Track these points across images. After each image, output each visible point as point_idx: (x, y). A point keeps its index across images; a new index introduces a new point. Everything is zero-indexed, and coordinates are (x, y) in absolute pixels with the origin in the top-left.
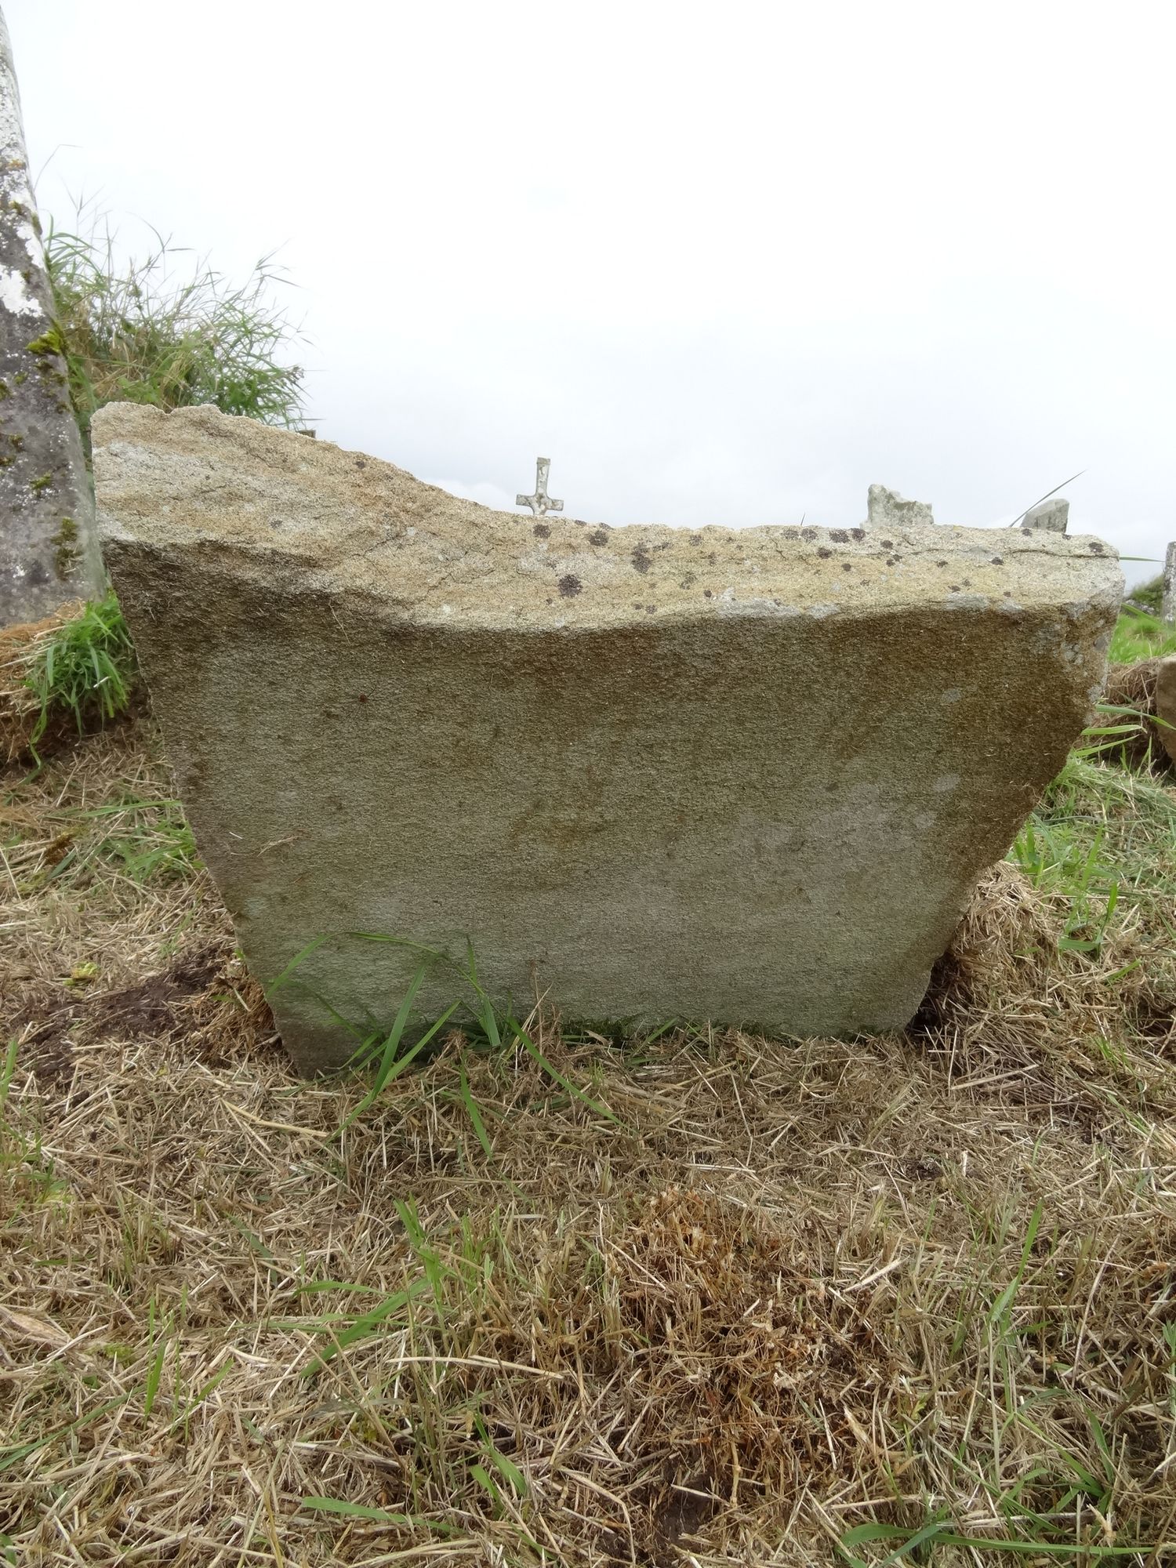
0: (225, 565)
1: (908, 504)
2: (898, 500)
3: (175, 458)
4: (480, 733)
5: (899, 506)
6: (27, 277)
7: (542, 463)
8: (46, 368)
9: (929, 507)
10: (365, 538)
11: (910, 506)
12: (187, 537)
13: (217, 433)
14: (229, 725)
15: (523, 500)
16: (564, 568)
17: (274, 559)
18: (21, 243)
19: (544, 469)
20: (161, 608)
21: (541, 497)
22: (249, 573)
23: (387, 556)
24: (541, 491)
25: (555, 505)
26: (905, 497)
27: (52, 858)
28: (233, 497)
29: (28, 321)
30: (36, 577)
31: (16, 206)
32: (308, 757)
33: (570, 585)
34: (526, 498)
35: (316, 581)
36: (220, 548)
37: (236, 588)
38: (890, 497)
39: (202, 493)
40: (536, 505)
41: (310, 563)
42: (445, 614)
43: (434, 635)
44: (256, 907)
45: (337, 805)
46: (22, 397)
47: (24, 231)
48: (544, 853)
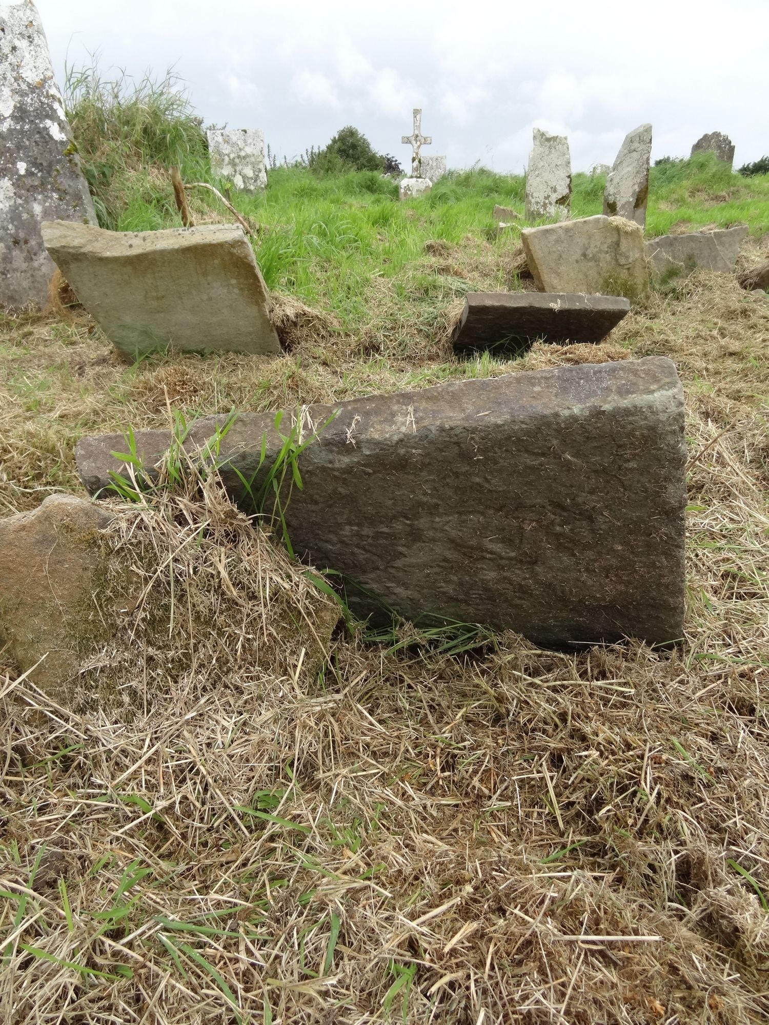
0: (66, 249)
1: (553, 138)
2: (548, 136)
3: (55, 231)
4: (126, 277)
5: (548, 140)
6: (59, 124)
7: (416, 112)
8: (70, 161)
9: (566, 138)
10: (90, 241)
11: (554, 139)
12: (58, 245)
13: (62, 225)
14: (78, 279)
15: (406, 140)
16: (130, 242)
17: (74, 247)
18: (55, 111)
19: (418, 117)
20: (58, 258)
21: (417, 136)
22: (71, 250)
23: (95, 244)
24: (416, 132)
25: (426, 141)
26: (551, 133)
27: (90, 332)
28: (66, 237)
29: (62, 142)
31: (52, 96)
32: (96, 284)
33: (131, 246)
34: (408, 138)
35: (82, 250)
36: (64, 247)
37: (69, 253)
38: (543, 134)
39: (60, 237)
40: (414, 142)
41: (81, 247)
42: (108, 254)
43: (107, 259)
44: (101, 320)
45: (106, 294)
46: (64, 173)
47: (56, 106)
48: (155, 304)
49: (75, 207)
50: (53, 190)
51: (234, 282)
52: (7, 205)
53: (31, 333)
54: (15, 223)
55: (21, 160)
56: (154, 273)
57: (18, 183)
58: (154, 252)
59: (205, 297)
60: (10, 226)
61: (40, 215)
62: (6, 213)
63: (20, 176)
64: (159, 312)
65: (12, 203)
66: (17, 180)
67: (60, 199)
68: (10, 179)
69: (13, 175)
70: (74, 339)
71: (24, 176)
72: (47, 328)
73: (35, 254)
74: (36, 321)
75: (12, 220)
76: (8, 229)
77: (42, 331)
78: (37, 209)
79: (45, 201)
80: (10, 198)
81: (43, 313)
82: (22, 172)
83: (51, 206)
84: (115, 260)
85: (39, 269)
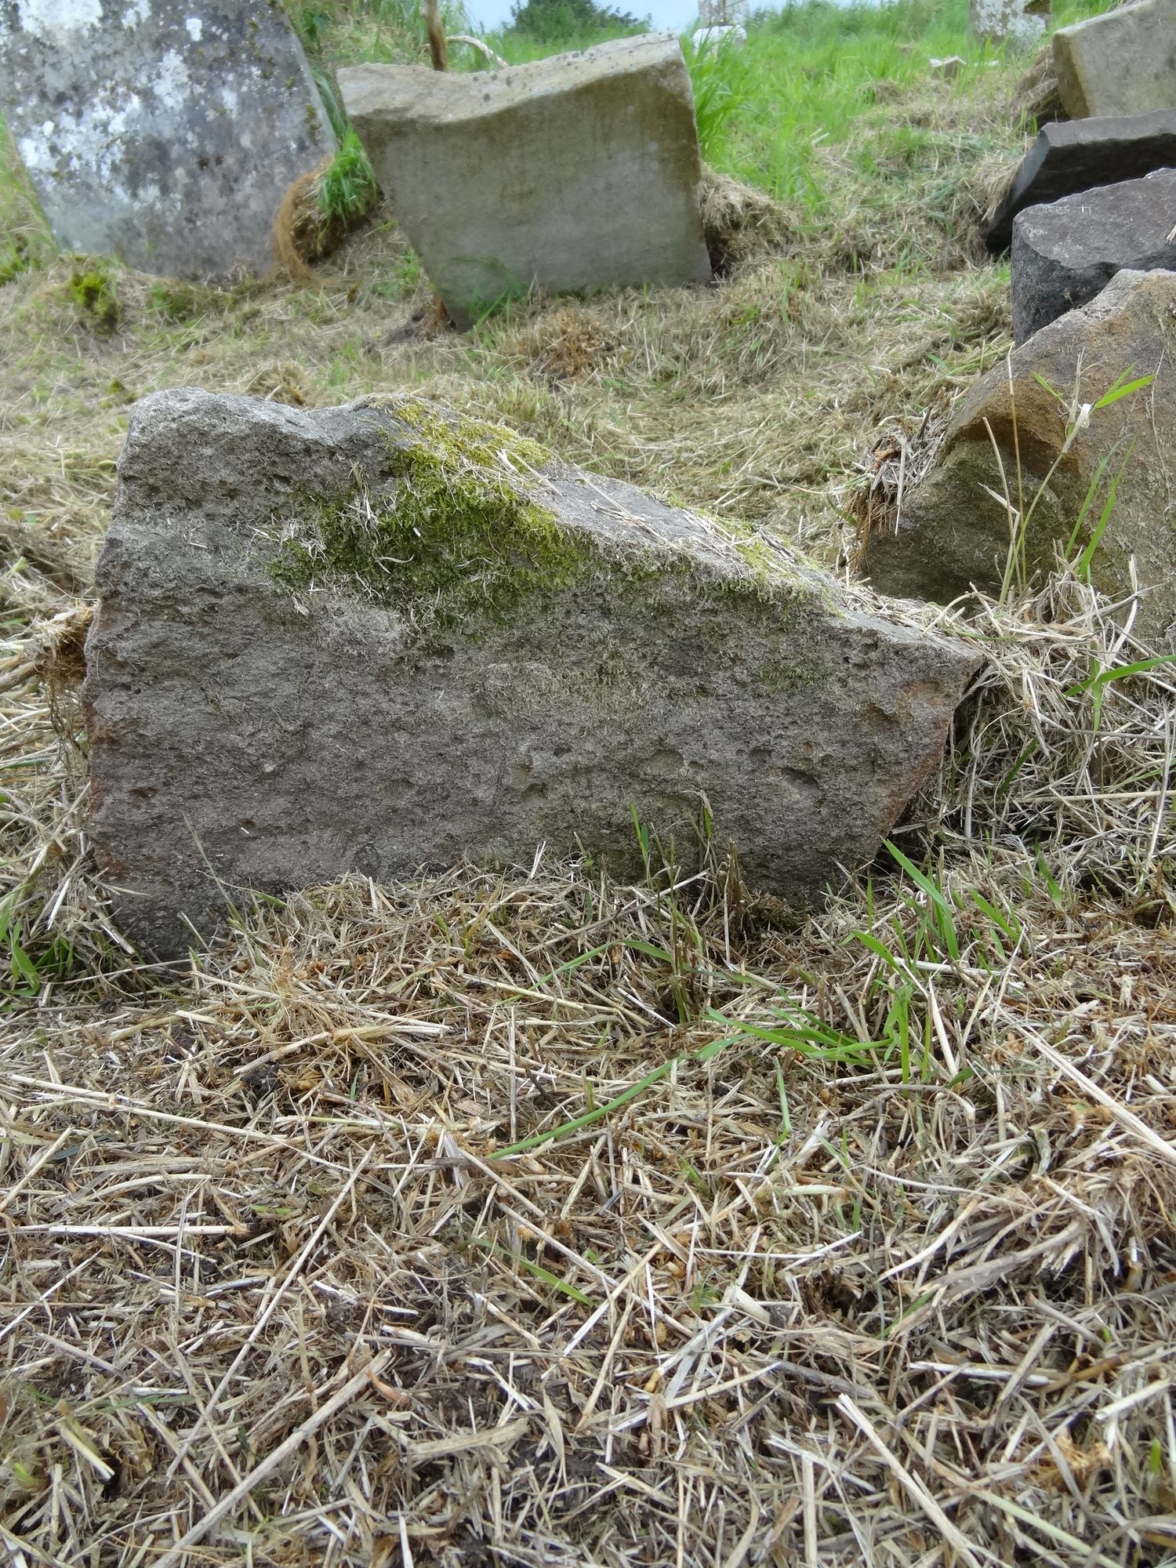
0: (383, 117)
3: (362, 84)
4: (475, 160)
10: (420, 96)
12: (369, 110)
16: (484, 91)
17: (396, 111)
22: (390, 117)
23: (429, 101)
27: (351, 300)
28: (380, 93)
30: (302, 147)
32: (424, 181)
33: (487, 98)
35: (409, 115)
36: (379, 112)
37: (387, 123)
39: (372, 94)
41: (406, 109)
42: (450, 117)
45: (437, 198)
46: (266, 28)
48: (515, 207)
49: (290, 87)
50: (250, 62)
51: (653, 147)
52: (180, 99)
53: (256, 314)
54: (198, 129)
55: (193, 15)
56: (521, 146)
57: (193, 59)
58: (529, 104)
59: (600, 185)
60: (190, 136)
61: (235, 109)
62: (180, 114)
63: (195, 45)
64: (521, 223)
65: (187, 93)
66: (191, 51)
67: (265, 76)
68: (179, 52)
69: (181, 45)
70: (328, 313)
71: (200, 43)
72: (279, 302)
73: (236, 180)
74: (258, 292)
75: (192, 124)
76: (186, 142)
77: (274, 308)
78: (229, 99)
79: (240, 85)
80: (182, 86)
81: (266, 278)
82: (197, 36)
83: (250, 91)
84: (461, 129)
85: (246, 206)
